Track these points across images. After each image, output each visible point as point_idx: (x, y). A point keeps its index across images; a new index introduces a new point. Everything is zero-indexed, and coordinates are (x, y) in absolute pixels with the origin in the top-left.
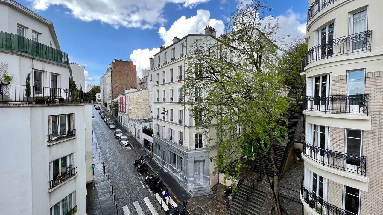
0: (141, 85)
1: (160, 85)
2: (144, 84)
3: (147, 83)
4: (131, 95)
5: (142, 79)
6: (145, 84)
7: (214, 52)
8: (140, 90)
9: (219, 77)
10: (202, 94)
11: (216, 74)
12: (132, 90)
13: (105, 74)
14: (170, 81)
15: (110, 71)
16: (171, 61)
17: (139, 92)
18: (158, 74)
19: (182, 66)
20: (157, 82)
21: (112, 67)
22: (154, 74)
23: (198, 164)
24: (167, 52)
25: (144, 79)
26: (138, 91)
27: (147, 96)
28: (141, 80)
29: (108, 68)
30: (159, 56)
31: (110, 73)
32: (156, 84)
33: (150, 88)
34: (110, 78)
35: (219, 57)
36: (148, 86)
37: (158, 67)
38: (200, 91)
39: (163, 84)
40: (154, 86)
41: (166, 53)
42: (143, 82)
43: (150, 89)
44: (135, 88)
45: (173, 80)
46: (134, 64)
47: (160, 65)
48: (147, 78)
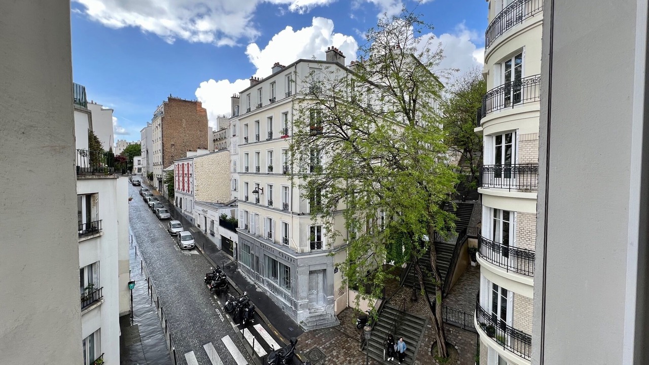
0: (216, 143)
1: (250, 144)
2: (221, 142)
3: (227, 140)
4: (198, 160)
5: (218, 133)
6: (224, 141)
7: (342, 92)
8: (214, 152)
9: (350, 132)
10: (322, 160)
11: (344, 127)
12: (200, 152)
13: (151, 122)
14: (267, 137)
15: (160, 118)
16: (269, 103)
17: (212, 155)
18: (247, 125)
19: (288, 112)
20: (245, 138)
21: (163, 110)
22: (240, 125)
23: (314, 276)
24: (262, 88)
25: (221, 132)
26: (211, 153)
27: (227, 162)
28: (215, 134)
29: (156, 112)
30: (249, 95)
31: (159, 121)
32: (244, 142)
33: (232, 148)
34: (160, 129)
35: (350, 99)
36: (227, 145)
37: (247, 112)
38: (317, 155)
39: (255, 143)
40: (240, 145)
41: (260, 89)
42: (220, 139)
43: (232, 151)
44: (206, 149)
45: (273, 135)
46: (203, 106)
47: (250, 109)
48: (226, 130)
